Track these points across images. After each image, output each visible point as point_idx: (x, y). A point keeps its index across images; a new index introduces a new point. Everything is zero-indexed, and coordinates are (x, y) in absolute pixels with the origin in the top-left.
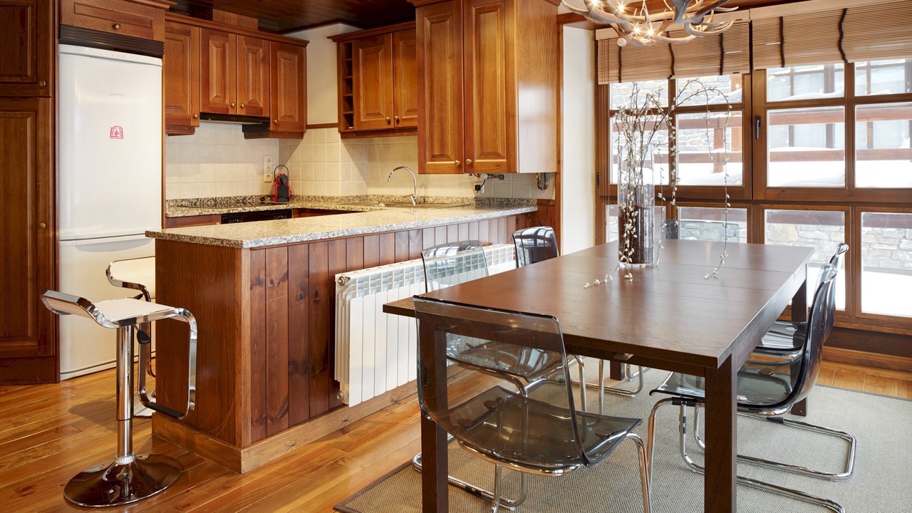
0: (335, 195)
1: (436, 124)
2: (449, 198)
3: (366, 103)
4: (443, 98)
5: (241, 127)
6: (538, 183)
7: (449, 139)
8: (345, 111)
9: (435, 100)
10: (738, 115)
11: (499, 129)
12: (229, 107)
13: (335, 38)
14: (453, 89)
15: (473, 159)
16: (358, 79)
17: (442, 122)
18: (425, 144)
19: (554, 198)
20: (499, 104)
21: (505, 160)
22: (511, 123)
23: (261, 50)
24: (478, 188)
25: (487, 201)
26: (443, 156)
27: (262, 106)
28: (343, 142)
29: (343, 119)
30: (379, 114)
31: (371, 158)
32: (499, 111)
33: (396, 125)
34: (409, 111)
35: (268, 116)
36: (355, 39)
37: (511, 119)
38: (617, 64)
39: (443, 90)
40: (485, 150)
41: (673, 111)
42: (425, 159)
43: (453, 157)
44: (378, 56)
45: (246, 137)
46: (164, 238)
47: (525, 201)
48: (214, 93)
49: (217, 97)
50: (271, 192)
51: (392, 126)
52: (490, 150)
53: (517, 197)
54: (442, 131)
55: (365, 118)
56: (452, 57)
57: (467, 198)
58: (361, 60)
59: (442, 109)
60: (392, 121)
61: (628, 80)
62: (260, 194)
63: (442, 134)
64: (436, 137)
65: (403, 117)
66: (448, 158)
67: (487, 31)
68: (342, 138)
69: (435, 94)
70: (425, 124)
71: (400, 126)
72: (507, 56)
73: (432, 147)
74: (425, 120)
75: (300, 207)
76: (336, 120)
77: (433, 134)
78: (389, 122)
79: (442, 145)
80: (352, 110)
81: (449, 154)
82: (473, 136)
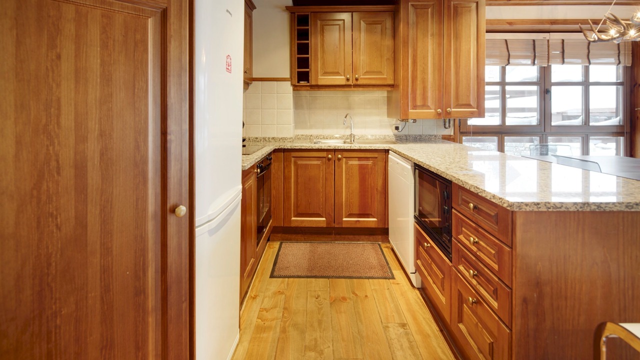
0: (288, 136)
1: (418, 82)
3: (323, 64)
7: (430, 94)
8: (298, 68)
9: (418, 65)
10: (535, 88)
11: (471, 88)
14: (434, 58)
15: (451, 109)
16: (316, 44)
17: (424, 81)
18: (408, 98)
19: (452, 134)
20: (472, 71)
21: (476, 110)
22: (482, 85)
24: (397, 128)
25: (404, 138)
26: (425, 106)
28: (294, 93)
29: (296, 76)
30: (337, 73)
32: (472, 76)
33: (355, 82)
34: (367, 73)
36: (311, 12)
37: (482, 82)
39: (425, 58)
40: (460, 103)
41: (503, 84)
42: (408, 108)
43: (432, 107)
47: (433, 137)
51: (350, 83)
52: (464, 102)
53: (426, 134)
55: (322, 75)
56: (433, 35)
57: (388, 136)
58: (319, 29)
59: (425, 72)
60: (351, 79)
63: (424, 90)
64: (419, 92)
65: (361, 77)
66: (428, 108)
67: (464, 21)
68: (294, 90)
69: (418, 61)
70: (408, 82)
71: (359, 83)
72: (479, 40)
73: (414, 99)
74: (408, 80)
75: (277, 148)
76: (288, 76)
77: (416, 90)
78: (348, 80)
79: (425, 98)
80: (308, 68)
81: (429, 104)
82: (451, 93)
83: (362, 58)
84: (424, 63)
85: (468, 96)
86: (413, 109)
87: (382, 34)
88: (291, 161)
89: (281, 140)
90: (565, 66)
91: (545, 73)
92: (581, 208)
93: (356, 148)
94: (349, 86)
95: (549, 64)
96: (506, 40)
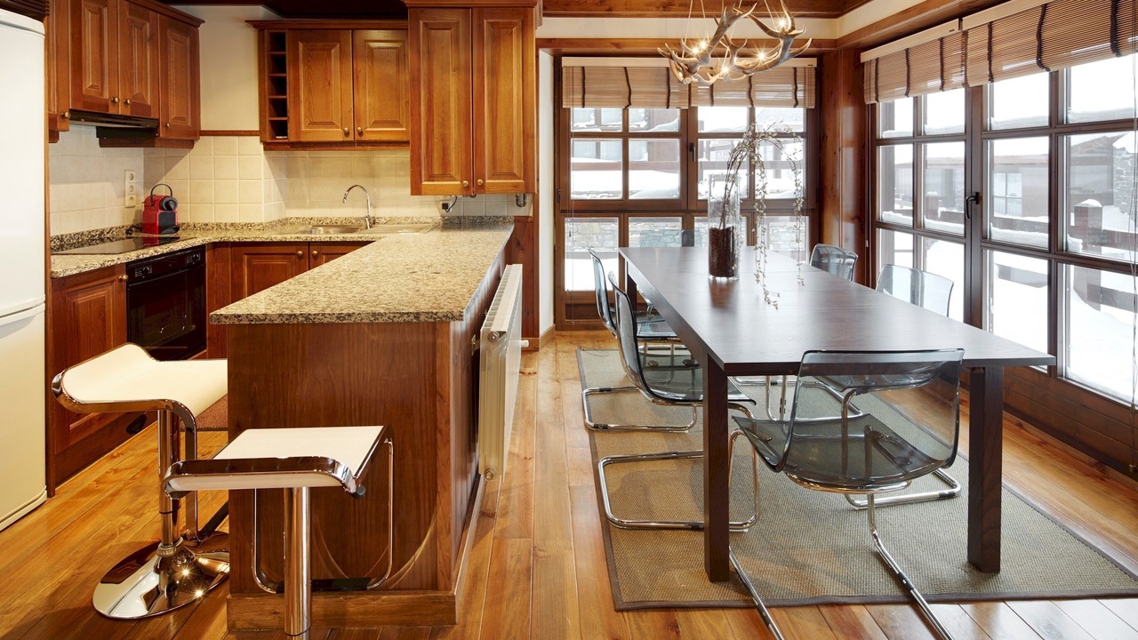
0: (256, 221)
1: (436, 140)
2: (408, 218)
3: (309, 109)
4: (446, 112)
5: (95, 130)
6: (517, 200)
7: (453, 158)
8: (271, 116)
9: (435, 114)
10: (677, 142)
11: (515, 150)
12: (110, 104)
13: (256, 24)
14: (459, 104)
15: (484, 180)
16: (297, 79)
17: (444, 139)
18: (420, 164)
19: (531, 215)
20: (515, 124)
21: (521, 181)
22: (530, 144)
23: (148, 25)
24: (445, 206)
25: (456, 221)
26: (445, 175)
27: (149, 103)
28: (265, 154)
29: (268, 127)
30: (331, 124)
31: (290, 172)
32: (515, 130)
33: (357, 138)
34: (376, 123)
35: (157, 117)
36: (290, 29)
37: (530, 140)
38: (581, 90)
39: (445, 103)
40: (498, 170)
41: (626, 135)
42: (421, 179)
43: (458, 177)
44: (330, 55)
45: (102, 144)
46: (267, 321)
47: (501, 219)
48: (89, 82)
49: (92, 87)
50: (134, 221)
51: (351, 138)
52: (504, 170)
53: (491, 214)
54: (445, 150)
55: (307, 127)
56: (457, 69)
57: (431, 217)
58: (301, 56)
59: (444, 124)
60: (352, 133)
61: (590, 106)
62: (120, 224)
63: (443, 151)
64: (436, 154)
65: (368, 129)
66: (452, 178)
67: (502, 49)
68: (265, 149)
69: (435, 108)
70: (420, 139)
71: (363, 139)
72: (525, 76)
73: (430, 165)
74: (420, 136)
75: (217, 241)
76: (256, 127)
77: (432, 151)
78: (347, 134)
79: (445, 163)
80: (286, 116)
81: (453, 173)
82: (484, 155)
83: (368, 100)
84: (443, 112)
85: (511, 161)
86: (429, 181)
87: (398, 64)
88: (242, 260)
89: (245, 228)
90: (715, 108)
91: (689, 119)
92: (287, 319)
93: (338, 240)
94: (350, 144)
95: (692, 105)
96: (625, 68)
